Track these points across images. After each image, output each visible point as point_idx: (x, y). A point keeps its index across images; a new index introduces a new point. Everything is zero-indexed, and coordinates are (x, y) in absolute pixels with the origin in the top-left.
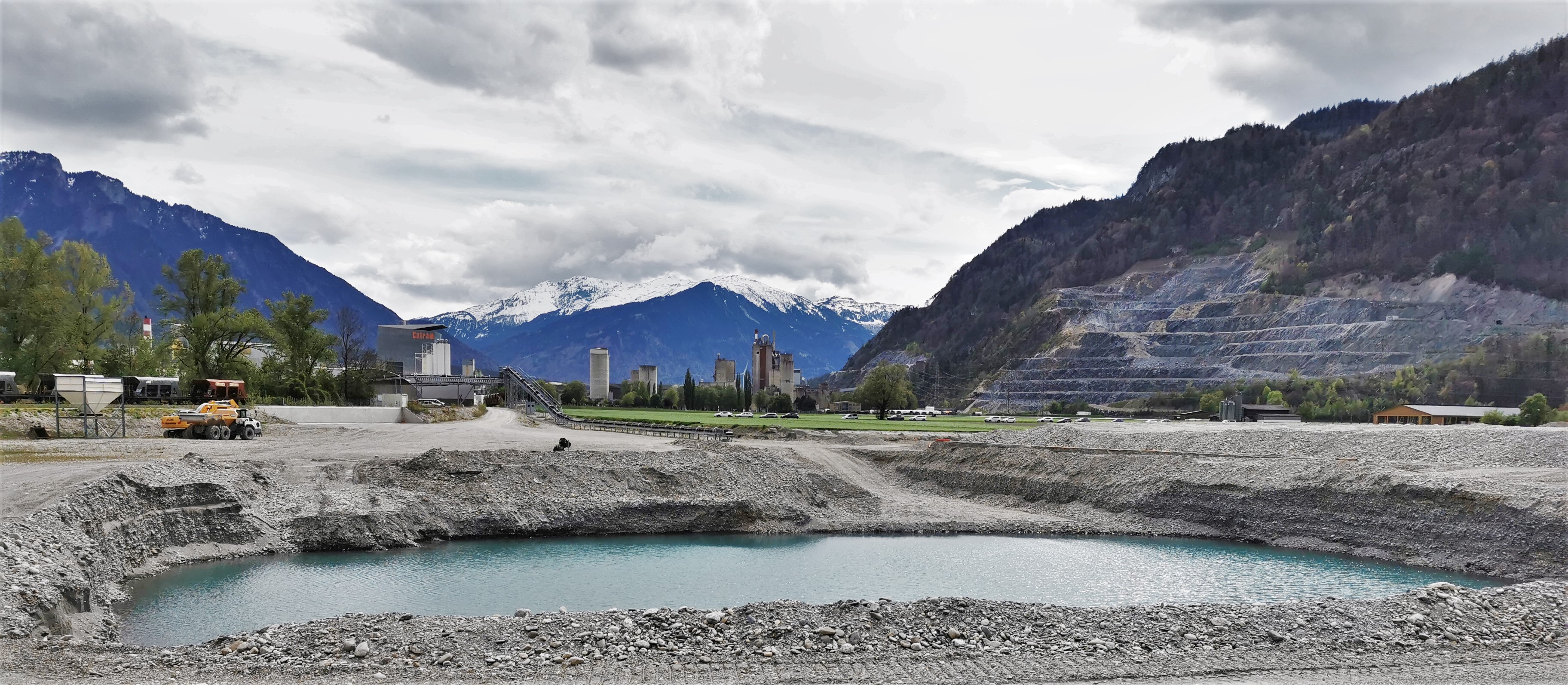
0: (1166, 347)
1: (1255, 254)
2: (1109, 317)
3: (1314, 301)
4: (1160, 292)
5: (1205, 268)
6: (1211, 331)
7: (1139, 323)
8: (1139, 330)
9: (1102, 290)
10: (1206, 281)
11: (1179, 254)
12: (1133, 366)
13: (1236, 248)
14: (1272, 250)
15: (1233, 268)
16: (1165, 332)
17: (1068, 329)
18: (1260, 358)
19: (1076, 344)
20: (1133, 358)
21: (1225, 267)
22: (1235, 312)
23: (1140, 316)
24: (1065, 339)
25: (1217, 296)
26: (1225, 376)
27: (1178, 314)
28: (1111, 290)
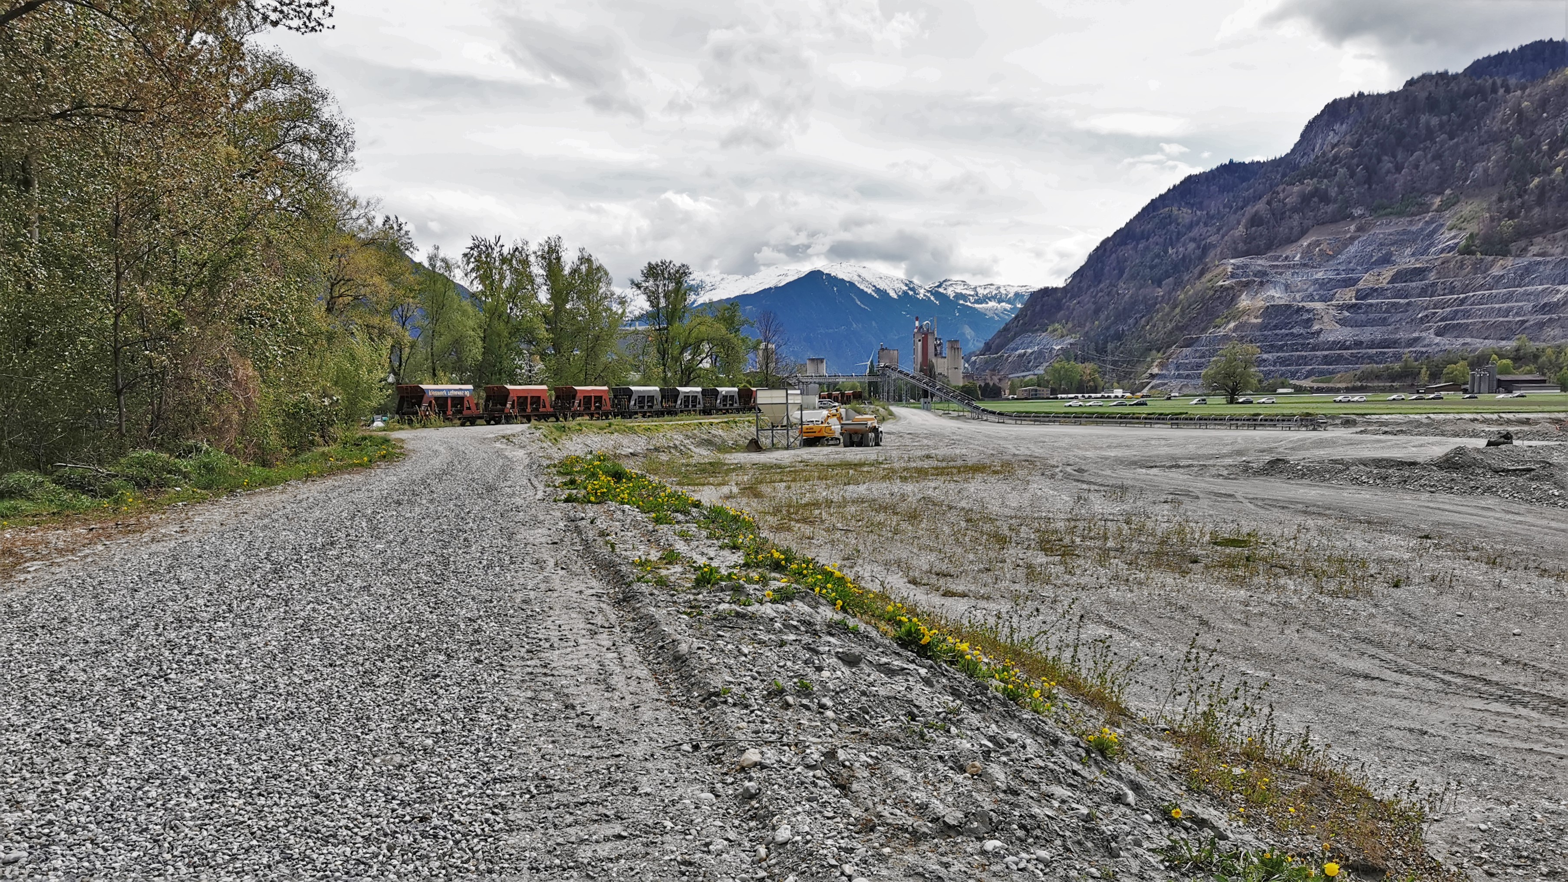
0: (1358, 317)
1: (1447, 214)
2: (1287, 287)
3: (1524, 261)
4: (1342, 258)
5: (1391, 231)
6: (1406, 297)
7: (1321, 292)
8: (1323, 299)
9: (1277, 259)
10: (1392, 244)
11: (1360, 216)
12: (1322, 338)
13: (1424, 208)
14: (1467, 208)
15: (1422, 229)
16: (1354, 301)
17: (1244, 301)
18: (1468, 325)
19: (1256, 317)
20: (1321, 330)
21: (1414, 228)
22: (1432, 276)
23: (1322, 284)
24: (1244, 312)
25: (1406, 260)
26: (1428, 345)
27: (1367, 280)
28: (1286, 258)
